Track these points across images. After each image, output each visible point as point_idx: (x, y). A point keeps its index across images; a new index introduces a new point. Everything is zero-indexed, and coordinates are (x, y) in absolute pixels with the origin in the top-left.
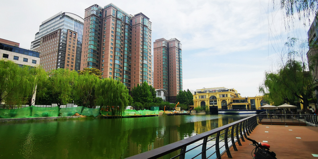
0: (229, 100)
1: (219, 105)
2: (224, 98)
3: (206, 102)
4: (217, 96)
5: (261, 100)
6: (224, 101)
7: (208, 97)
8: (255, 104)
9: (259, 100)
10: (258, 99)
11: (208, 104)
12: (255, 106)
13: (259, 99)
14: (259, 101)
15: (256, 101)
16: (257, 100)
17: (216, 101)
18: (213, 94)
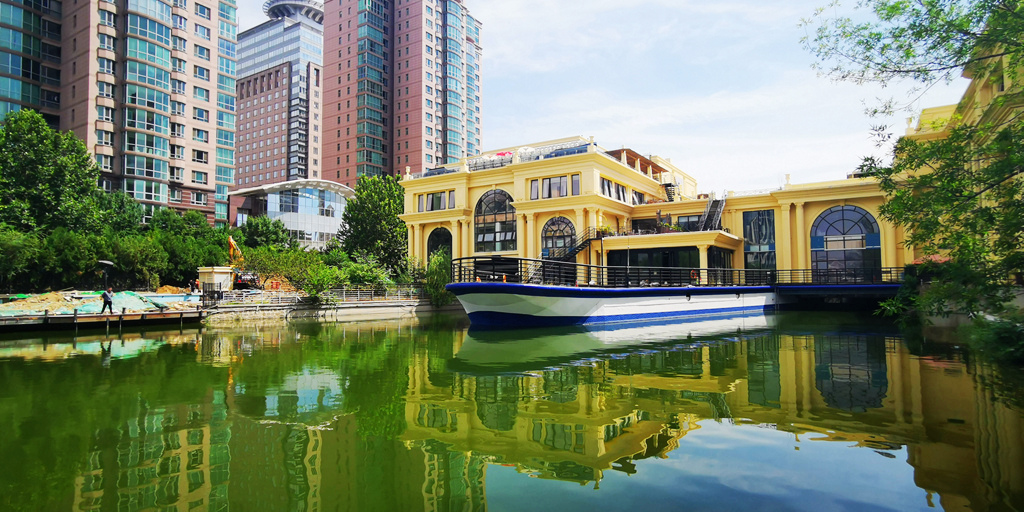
0: (586, 212)
1: (529, 251)
2: (556, 206)
3: (454, 233)
4: (519, 192)
5: (814, 214)
6: (557, 226)
7: (465, 198)
8: (772, 246)
9: (799, 211)
10: (793, 207)
11: (461, 245)
12: (771, 256)
13: (806, 206)
14: (804, 222)
15: (782, 222)
16: (786, 214)
17: (510, 225)
18: (493, 182)
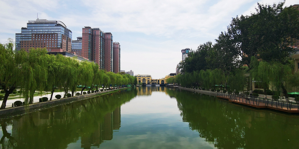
1: (147, 83)
2: (149, 80)
3: (141, 81)
4: (146, 79)
6: (148, 81)
7: (142, 79)
11: (142, 82)
15: (160, 81)
17: (145, 81)
18: (144, 78)
